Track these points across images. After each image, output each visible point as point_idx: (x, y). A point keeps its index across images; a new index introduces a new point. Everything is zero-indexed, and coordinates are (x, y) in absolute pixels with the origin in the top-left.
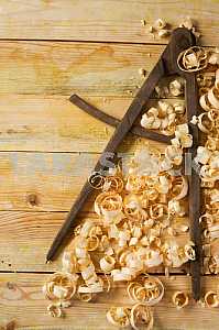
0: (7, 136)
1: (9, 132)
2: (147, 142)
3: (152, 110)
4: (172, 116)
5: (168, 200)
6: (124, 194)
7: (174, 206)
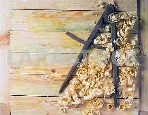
0: (42, 47)
1: (43, 46)
2: (96, 50)
3: (98, 37)
4: (106, 40)
5: (105, 71)
6: (88, 69)
7: (107, 73)
